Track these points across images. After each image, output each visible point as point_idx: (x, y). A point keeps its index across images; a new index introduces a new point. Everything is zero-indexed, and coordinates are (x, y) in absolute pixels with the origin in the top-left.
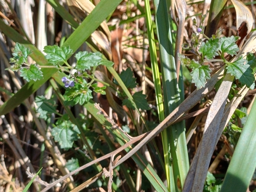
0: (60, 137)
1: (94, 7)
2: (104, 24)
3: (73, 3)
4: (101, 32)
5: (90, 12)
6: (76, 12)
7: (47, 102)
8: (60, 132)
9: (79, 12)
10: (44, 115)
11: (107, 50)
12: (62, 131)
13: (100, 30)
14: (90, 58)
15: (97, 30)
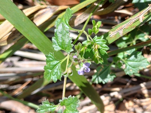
0: (135, 68)
1: (7, 21)
2: (27, 11)
3: (4, 41)
4: (35, 16)
5: (13, 26)
6: (14, 38)
7: (99, 73)
8: (130, 68)
9: (13, 36)
10: (111, 78)
11: (54, 11)
12: (130, 66)
13: (33, 16)
14: (60, 36)
15: (32, 20)
